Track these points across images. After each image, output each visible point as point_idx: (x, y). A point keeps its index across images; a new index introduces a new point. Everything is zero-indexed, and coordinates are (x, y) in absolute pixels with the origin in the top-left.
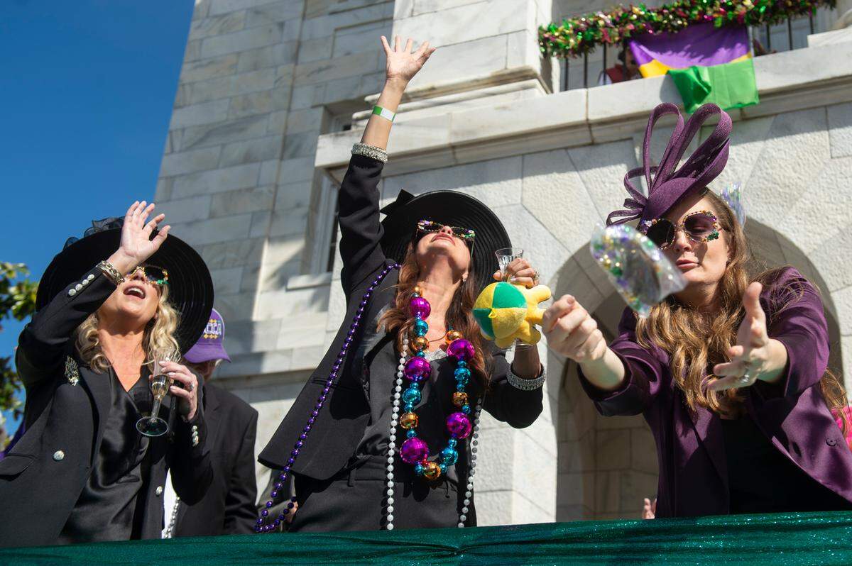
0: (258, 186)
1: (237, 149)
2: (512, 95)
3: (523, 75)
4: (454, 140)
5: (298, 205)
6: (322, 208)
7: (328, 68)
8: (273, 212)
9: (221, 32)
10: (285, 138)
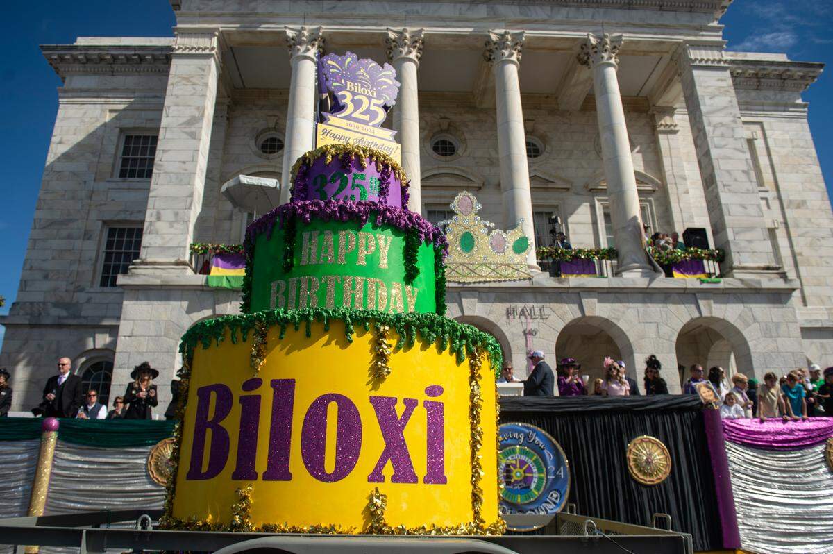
0: (73, 249)
1: (64, 233)
2: (179, 271)
3: (184, 263)
4: (162, 283)
5: (90, 259)
6: (99, 261)
7: (105, 204)
8: (79, 261)
9: (58, 179)
10: (85, 231)
